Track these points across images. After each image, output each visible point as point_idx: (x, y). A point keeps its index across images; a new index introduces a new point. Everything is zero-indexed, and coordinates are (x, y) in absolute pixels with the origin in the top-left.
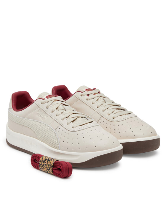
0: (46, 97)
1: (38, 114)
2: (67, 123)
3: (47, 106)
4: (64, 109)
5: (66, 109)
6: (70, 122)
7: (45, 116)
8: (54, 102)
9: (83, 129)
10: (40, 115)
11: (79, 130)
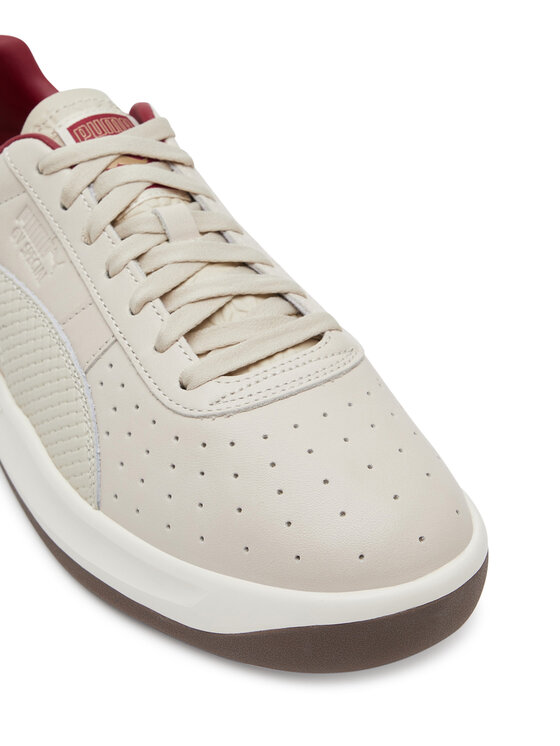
0: (71, 129)
1: (17, 228)
2: (159, 339)
3: (65, 195)
4: (159, 229)
5: (171, 232)
6: (174, 337)
7: (50, 256)
8: (114, 170)
9: (243, 404)
10: (28, 239)
11: (215, 409)
